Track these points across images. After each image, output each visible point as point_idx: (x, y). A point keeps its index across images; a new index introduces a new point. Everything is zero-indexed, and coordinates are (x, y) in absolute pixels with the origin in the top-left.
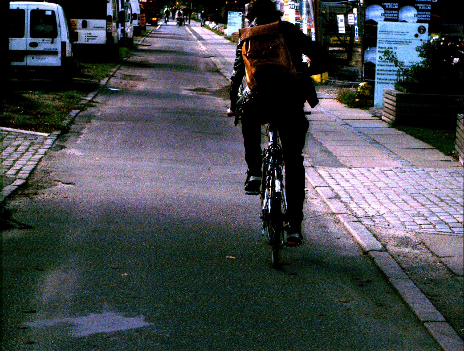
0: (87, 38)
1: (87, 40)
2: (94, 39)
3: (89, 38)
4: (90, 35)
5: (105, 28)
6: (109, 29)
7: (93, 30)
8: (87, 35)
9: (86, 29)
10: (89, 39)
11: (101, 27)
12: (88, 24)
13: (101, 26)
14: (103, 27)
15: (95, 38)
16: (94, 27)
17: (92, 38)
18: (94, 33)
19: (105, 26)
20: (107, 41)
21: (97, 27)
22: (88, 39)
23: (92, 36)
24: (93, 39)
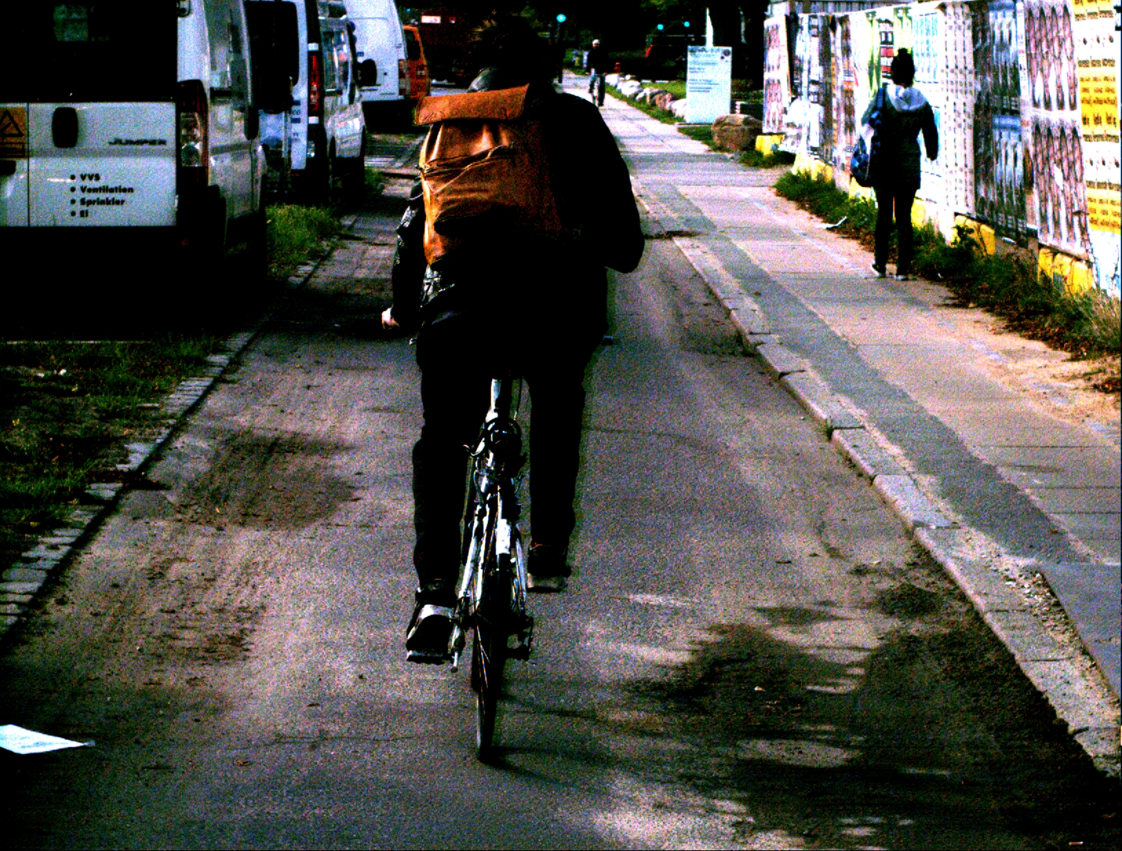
0: (78, 195)
1: (78, 208)
2: (118, 203)
3: (93, 196)
4: (93, 184)
5: (171, 145)
6: (192, 152)
7: (109, 154)
8: (78, 183)
9: (72, 155)
10: (90, 203)
11: (153, 142)
12: (81, 126)
13: (149, 137)
14: (162, 142)
15: (118, 196)
16: (118, 142)
17: (102, 196)
18: (114, 170)
19: (168, 131)
20: (182, 211)
21: (130, 142)
22: (83, 202)
23: (105, 189)
24: (107, 202)
